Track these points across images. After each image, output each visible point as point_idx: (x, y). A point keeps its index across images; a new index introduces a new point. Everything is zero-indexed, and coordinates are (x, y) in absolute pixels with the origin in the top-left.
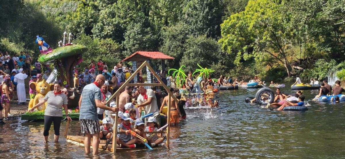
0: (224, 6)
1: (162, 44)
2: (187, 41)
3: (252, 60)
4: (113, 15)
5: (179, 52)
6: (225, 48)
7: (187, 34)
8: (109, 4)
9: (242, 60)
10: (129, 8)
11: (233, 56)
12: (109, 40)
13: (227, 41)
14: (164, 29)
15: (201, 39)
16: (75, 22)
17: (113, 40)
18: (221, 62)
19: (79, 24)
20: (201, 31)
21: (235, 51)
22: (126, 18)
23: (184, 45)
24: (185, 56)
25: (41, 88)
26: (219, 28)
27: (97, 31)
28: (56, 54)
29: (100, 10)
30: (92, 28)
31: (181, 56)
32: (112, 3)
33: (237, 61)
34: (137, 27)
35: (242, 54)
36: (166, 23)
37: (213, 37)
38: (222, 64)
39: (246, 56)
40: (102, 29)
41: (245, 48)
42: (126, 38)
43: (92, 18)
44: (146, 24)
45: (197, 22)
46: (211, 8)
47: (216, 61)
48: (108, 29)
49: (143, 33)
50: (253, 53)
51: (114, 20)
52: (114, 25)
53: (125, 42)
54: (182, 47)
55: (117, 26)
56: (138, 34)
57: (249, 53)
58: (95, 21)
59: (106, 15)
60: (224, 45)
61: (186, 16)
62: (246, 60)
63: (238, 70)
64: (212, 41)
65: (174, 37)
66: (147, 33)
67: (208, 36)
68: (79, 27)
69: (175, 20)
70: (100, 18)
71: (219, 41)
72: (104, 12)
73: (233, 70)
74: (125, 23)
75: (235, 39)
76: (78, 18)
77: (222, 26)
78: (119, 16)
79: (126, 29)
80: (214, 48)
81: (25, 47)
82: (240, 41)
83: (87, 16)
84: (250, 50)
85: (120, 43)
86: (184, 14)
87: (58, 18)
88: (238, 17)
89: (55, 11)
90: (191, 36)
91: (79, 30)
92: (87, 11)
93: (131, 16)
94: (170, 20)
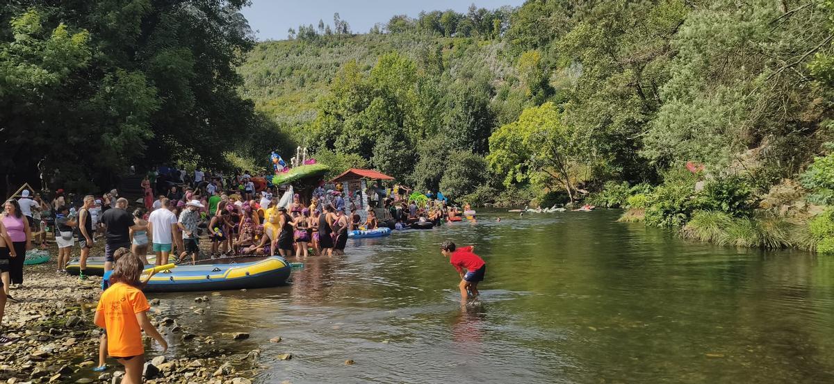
0: (494, 116)
1: (418, 160)
2: (448, 157)
3: (526, 181)
4: (359, 125)
5: (438, 171)
6: (494, 166)
7: (449, 148)
8: (355, 112)
9: (514, 181)
10: (379, 117)
11: (503, 176)
12: (355, 156)
13: (495, 157)
14: (421, 143)
15: (467, 154)
16: (315, 133)
17: (360, 155)
18: (490, 184)
19: (319, 136)
20: (465, 145)
21: (506, 170)
22: (375, 129)
23: (445, 162)
24: (446, 176)
26: (487, 141)
27: (341, 145)
29: (344, 120)
30: (334, 141)
31: (442, 174)
32: (359, 111)
33: (507, 182)
34: (388, 141)
35: (515, 173)
36: (424, 136)
37: (480, 153)
38: (491, 186)
39: (519, 178)
40: (347, 143)
41: (518, 166)
42: (375, 153)
43: (334, 129)
44: (400, 137)
45: (460, 134)
46: (477, 119)
47: (483, 181)
48: (354, 143)
49: (395, 147)
50: (528, 173)
51: (361, 131)
52: (361, 138)
53: (374, 158)
54: (442, 164)
55: (364, 138)
56: (389, 148)
57: (523, 173)
58: (339, 133)
59: (351, 126)
60: (492, 162)
61: (448, 128)
62: (519, 181)
63: (510, 193)
64: (478, 157)
65: (433, 152)
66: (400, 147)
67: (474, 152)
68: (319, 140)
69: (435, 131)
70: (344, 129)
71: (487, 158)
72: (349, 123)
73: (504, 193)
74: (373, 135)
75: (506, 156)
76: (318, 128)
77: (491, 139)
78: (367, 127)
79: (375, 143)
80: (481, 166)
81: (255, 163)
82: (512, 158)
83: (329, 127)
84: (524, 169)
85: (368, 159)
86: (446, 125)
87: (293, 129)
88: (510, 130)
89: (291, 120)
90: (453, 152)
91: (319, 143)
92: (329, 120)
93: (381, 128)
94: (428, 132)
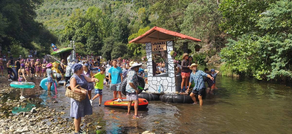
0: (130, 30)
1: (103, 45)
2: (114, 44)
3: (140, 53)
4: (81, 32)
5: (111, 49)
6: (130, 48)
7: (114, 41)
8: (80, 27)
9: (137, 53)
10: (89, 30)
11: (133, 51)
12: (80, 43)
13: (130, 45)
14: (104, 39)
15: (120, 43)
16: (64, 34)
17: (82, 43)
18: (128, 54)
19: (66, 35)
20: (120, 40)
21: (134, 49)
22: (87, 34)
23: (113, 46)
24: (113, 51)
25: (54, 65)
26: (127, 39)
27: (75, 39)
28: (60, 51)
29: (75, 30)
30: (72, 37)
31: (111, 51)
32: (81, 27)
33: (135, 53)
34: (92, 38)
35: (137, 50)
36: (105, 36)
37: (125, 43)
38: (129, 54)
39: (138, 52)
40: (77, 38)
41: (138, 48)
42: (87, 42)
43: (72, 33)
44: (96, 37)
45: (118, 36)
46: (124, 31)
47: (126, 53)
48: (79, 38)
49: (95, 40)
50: (141, 50)
51: (82, 34)
52: (82, 36)
53: (87, 44)
54: (112, 47)
55: (83, 37)
56: (93, 41)
57: (139, 50)
58: (74, 35)
59: (78, 32)
60: (129, 47)
62: (138, 53)
63: (135, 57)
64: (125, 44)
65: (108, 42)
66: (97, 40)
67: (123, 43)
68: (66, 37)
69: (109, 35)
70: (76, 33)
71: (127, 45)
72: (77, 31)
73: (133, 57)
74: (87, 36)
75: (134, 44)
76: (66, 33)
77: (129, 38)
78: (84, 33)
79: (87, 38)
80: (125, 48)
81: (41, 45)
82: (136, 45)
83: (70, 32)
84: (140, 49)
85: (85, 44)
86: (113, 33)
87: (55, 32)
88: (135, 35)
89: (54, 29)
90: (116, 42)
91: (66, 38)
92: (70, 30)
93: (89, 33)
94: (107, 35)
